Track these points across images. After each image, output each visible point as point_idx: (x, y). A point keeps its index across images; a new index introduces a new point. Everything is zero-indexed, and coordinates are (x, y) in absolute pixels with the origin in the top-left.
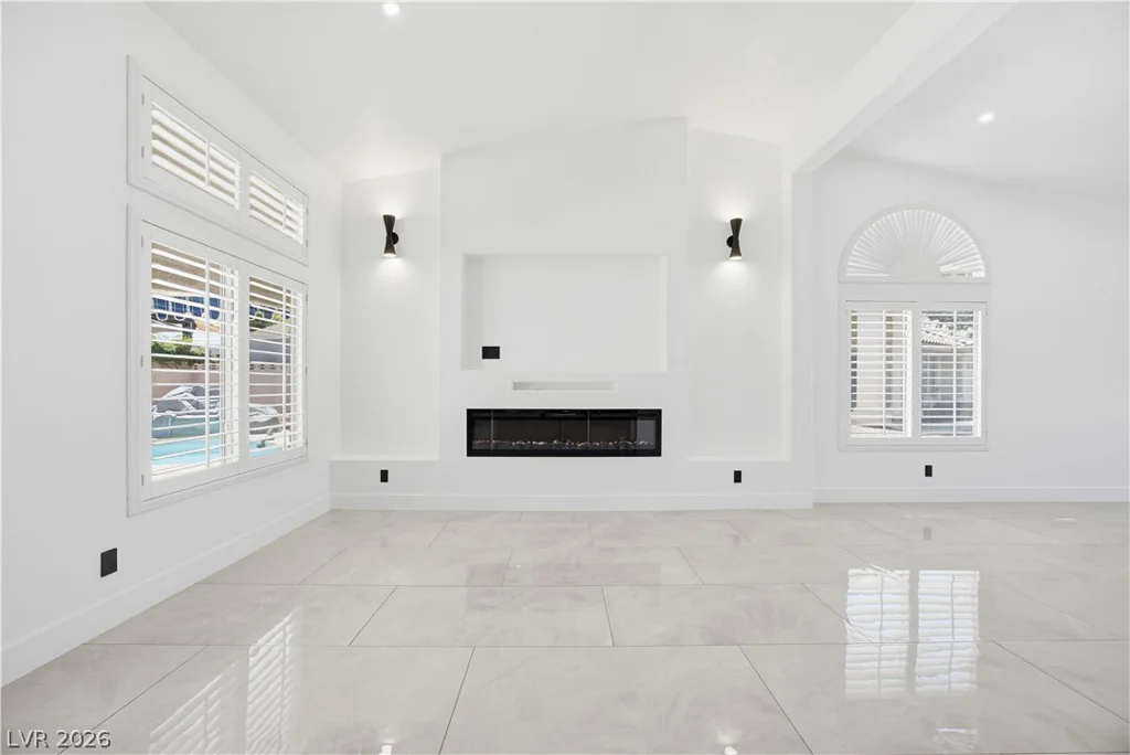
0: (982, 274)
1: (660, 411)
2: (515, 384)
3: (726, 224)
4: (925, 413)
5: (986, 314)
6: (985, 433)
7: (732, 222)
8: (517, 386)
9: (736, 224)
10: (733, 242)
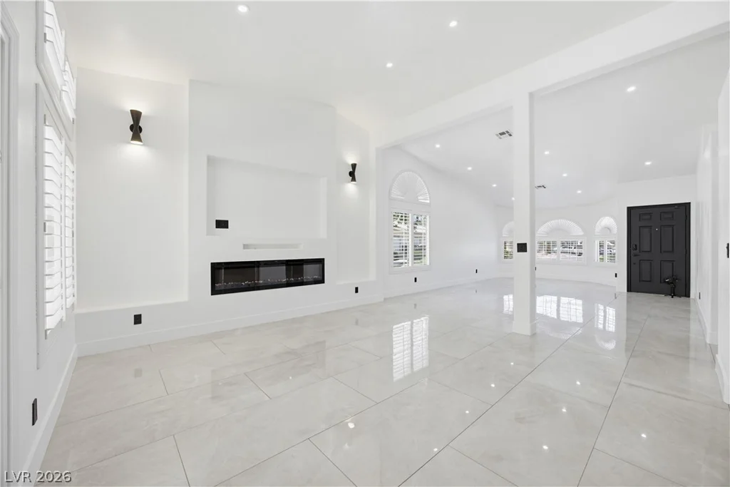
0: (428, 202)
1: (324, 259)
2: (244, 245)
3: (349, 165)
4: (415, 256)
5: (430, 217)
6: (430, 264)
7: (352, 165)
8: (246, 247)
9: (354, 166)
10: (352, 174)
